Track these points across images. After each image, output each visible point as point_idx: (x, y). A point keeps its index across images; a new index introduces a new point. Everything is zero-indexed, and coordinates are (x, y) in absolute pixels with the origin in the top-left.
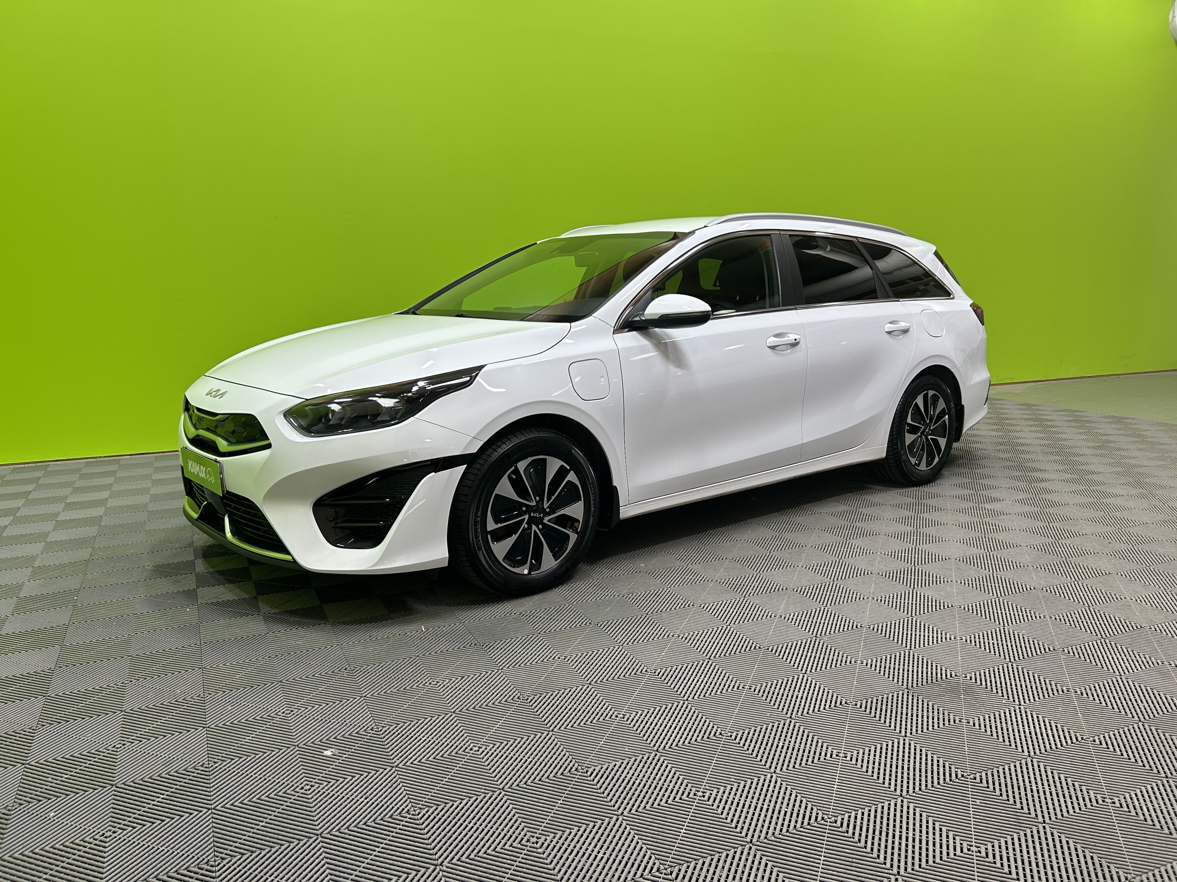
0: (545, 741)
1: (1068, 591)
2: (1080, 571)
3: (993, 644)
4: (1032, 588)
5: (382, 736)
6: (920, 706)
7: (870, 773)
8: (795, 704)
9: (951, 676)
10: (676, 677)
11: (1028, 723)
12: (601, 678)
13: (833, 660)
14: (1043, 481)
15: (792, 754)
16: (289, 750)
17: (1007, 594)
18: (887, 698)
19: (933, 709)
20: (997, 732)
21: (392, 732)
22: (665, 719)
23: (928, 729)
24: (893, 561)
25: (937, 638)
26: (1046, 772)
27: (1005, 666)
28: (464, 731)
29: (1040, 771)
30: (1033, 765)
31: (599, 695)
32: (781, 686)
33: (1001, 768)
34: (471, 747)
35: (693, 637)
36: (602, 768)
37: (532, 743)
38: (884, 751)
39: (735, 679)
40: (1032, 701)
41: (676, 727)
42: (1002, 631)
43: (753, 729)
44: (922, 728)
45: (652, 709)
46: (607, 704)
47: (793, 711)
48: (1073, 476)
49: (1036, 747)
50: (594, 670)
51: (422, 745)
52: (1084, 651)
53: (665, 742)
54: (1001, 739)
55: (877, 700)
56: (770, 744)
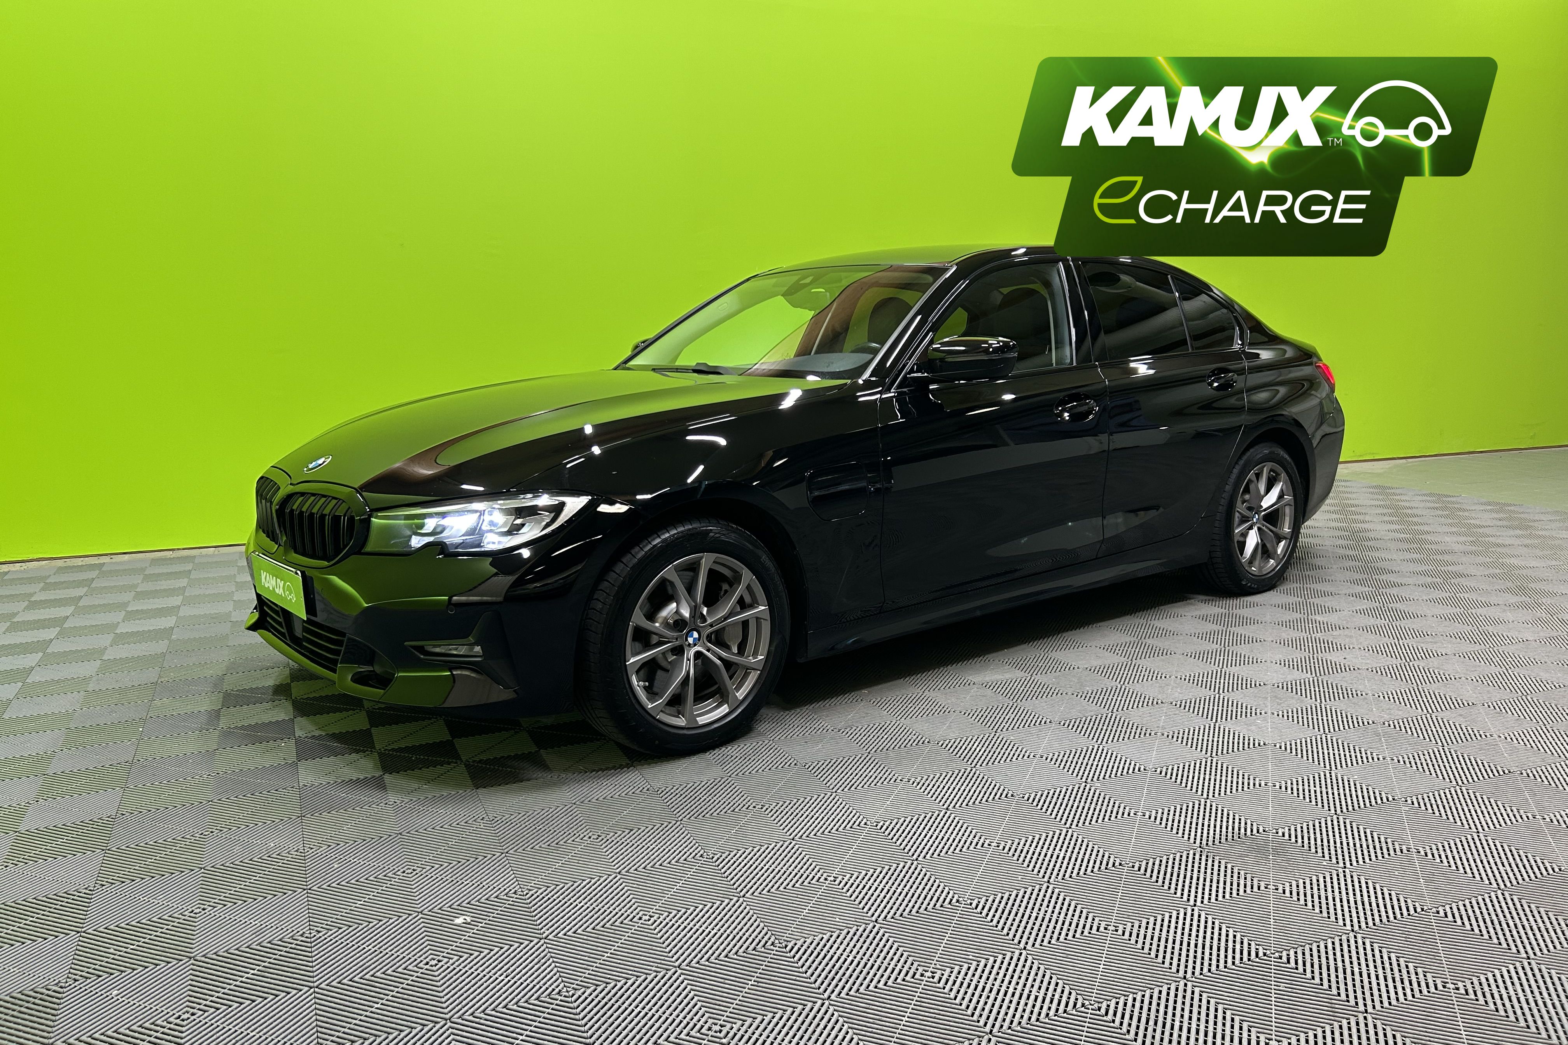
0: (733, 909)
1: (1417, 726)
2: (1435, 701)
3: (1315, 791)
4: (1371, 722)
5: (528, 901)
6: (1216, 868)
7: (1146, 950)
8: (1055, 866)
9: (1258, 832)
10: (904, 831)
11: (1354, 890)
12: (808, 832)
13: (1106, 811)
14: (1395, 585)
15: (1048, 926)
16: (411, 918)
17: (1337, 729)
18: (1174, 859)
19: (1232, 872)
20: (1313, 902)
21: (541, 897)
22: (887, 883)
23: (1224, 897)
24: (1192, 688)
25: (1243, 784)
26: (1373, 950)
27: (1329, 819)
28: (632, 896)
29: (1365, 949)
30: (1356, 942)
31: (804, 853)
32: (1038, 843)
33: (1315, 945)
34: (640, 915)
35: (928, 782)
36: (805, 942)
37: (717, 912)
38: (1166, 923)
39: (979, 835)
40: (1361, 862)
41: (901, 893)
42: (1328, 775)
43: (1000, 895)
44: (1217, 896)
45: (872, 871)
46: (814, 864)
47: (1052, 874)
48: (1435, 580)
49: (1362, 919)
50: (798, 823)
51: (579, 912)
52: (1433, 802)
53: (886, 911)
54: (1317, 910)
55: (1161, 861)
56: (1020, 915)
